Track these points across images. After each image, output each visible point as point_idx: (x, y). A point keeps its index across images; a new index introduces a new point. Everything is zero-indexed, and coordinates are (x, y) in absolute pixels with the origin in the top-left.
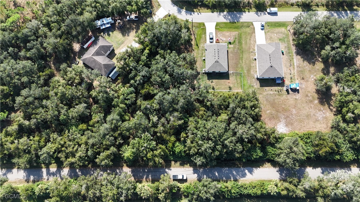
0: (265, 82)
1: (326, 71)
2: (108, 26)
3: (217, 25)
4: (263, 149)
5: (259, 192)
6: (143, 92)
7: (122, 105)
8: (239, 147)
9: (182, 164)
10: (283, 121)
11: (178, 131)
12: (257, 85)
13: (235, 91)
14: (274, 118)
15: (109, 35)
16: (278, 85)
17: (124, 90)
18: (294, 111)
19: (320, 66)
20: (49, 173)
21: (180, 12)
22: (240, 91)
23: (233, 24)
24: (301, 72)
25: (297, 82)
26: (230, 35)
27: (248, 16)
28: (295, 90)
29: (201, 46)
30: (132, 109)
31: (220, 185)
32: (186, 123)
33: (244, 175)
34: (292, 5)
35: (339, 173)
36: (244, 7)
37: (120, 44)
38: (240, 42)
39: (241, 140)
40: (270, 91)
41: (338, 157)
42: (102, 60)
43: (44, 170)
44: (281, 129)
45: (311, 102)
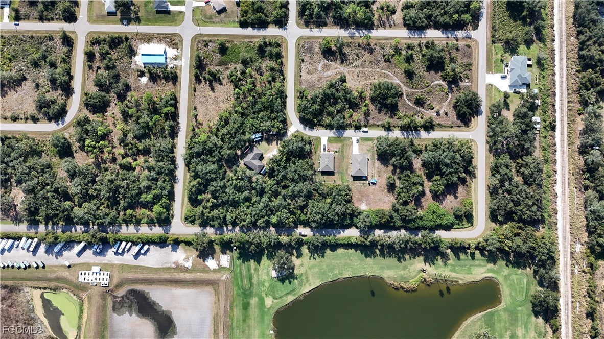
0: (356, 178)
1: (394, 173)
2: (259, 139)
3: (329, 138)
4: (351, 219)
5: (347, 242)
6: (282, 184)
7: (270, 192)
8: (337, 218)
9: (304, 227)
10: (365, 202)
11: (302, 208)
12: (351, 179)
13: (338, 183)
14: (360, 200)
15: (259, 144)
16: (364, 180)
17: (271, 182)
18: (372, 196)
19: (391, 168)
20: (227, 230)
21: (305, 129)
22: (340, 183)
23: (339, 139)
24: (379, 172)
25: (376, 178)
26: (337, 146)
27: (349, 133)
28: (373, 184)
29: (318, 153)
30: (276, 194)
31: (326, 238)
32: (307, 203)
33: (340, 233)
34: (378, 126)
35: (394, 234)
36: (347, 127)
37: (267, 151)
38: (343, 151)
39: (337, 214)
40: (359, 183)
41: (392, 224)
42: (257, 163)
43: (225, 228)
44: (363, 207)
45: (383, 191)
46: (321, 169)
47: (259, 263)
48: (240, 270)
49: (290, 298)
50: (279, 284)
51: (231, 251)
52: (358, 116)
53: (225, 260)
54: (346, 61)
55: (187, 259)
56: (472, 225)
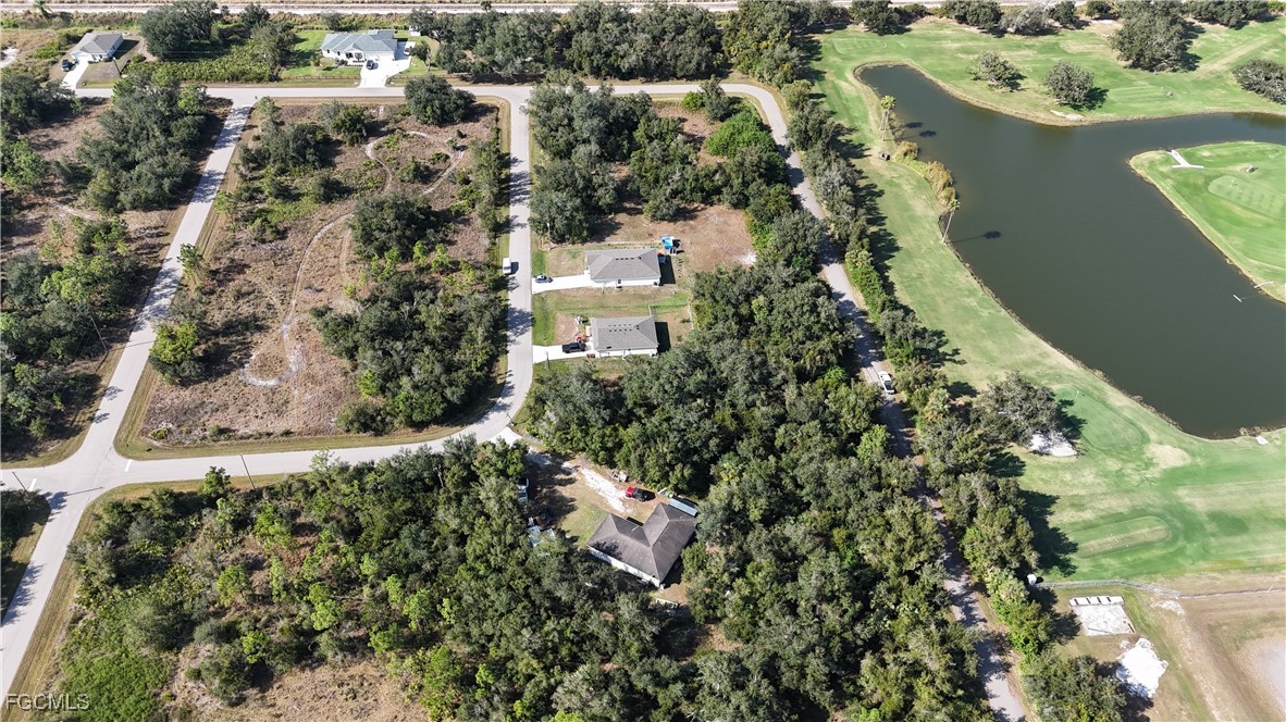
0: (667, 278)
1: (634, 212)
3: (539, 343)
16: (670, 262)
18: (715, 246)
19: (622, 218)
20: (970, 621)
22: (689, 307)
23: (539, 320)
24: (638, 237)
26: (566, 322)
27: (518, 301)
28: (676, 244)
33: (850, 302)
35: (809, 204)
36: (497, 306)
45: (693, 228)
47: (1049, 499)
48: (1106, 554)
51: (1053, 596)
53: (1099, 617)
54: (256, 319)
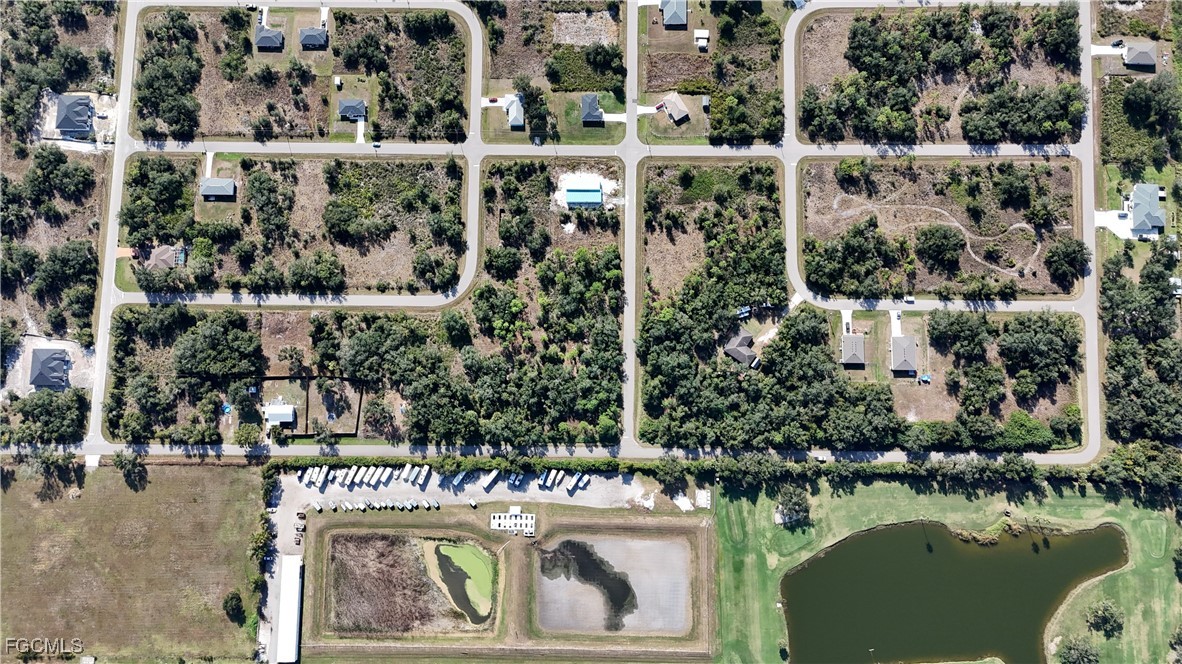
0: (898, 374)
1: (956, 365)
2: (747, 314)
3: (854, 312)
4: (894, 436)
5: (889, 472)
6: (789, 384)
7: (770, 396)
8: (875, 435)
9: (821, 448)
10: (914, 410)
11: (819, 420)
12: (891, 376)
13: (870, 382)
14: (906, 407)
15: (746, 323)
16: (911, 376)
17: (770, 380)
18: (924, 402)
19: (951, 358)
20: (704, 452)
21: (815, 298)
22: (875, 381)
23: (870, 313)
24: (933, 364)
25: (929, 373)
26: (866, 325)
27: (884, 304)
28: (926, 382)
29: (837, 335)
30: (777, 400)
31: (856, 465)
32: (827, 412)
33: (876, 458)
34: (930, 292)
35: (960, 458)
36: (881, 294)
37: (759, 332)
38: (876, 333)
39: (876, 429)
40: (903, 381)
41: (958, 443)
42: (745, 351)
43: (700, 450)
44: (911, 418)
45: (940, 393)
46: (843, 361)
47: (754, 502)
48: (727, 512)
49: (805, 556)
50: (787, 533)
51: (712, 484)
52: (897, 278)
53: (703, 497)
54: (876, 193)
55: (646, 496)
56: (1080, 444)
